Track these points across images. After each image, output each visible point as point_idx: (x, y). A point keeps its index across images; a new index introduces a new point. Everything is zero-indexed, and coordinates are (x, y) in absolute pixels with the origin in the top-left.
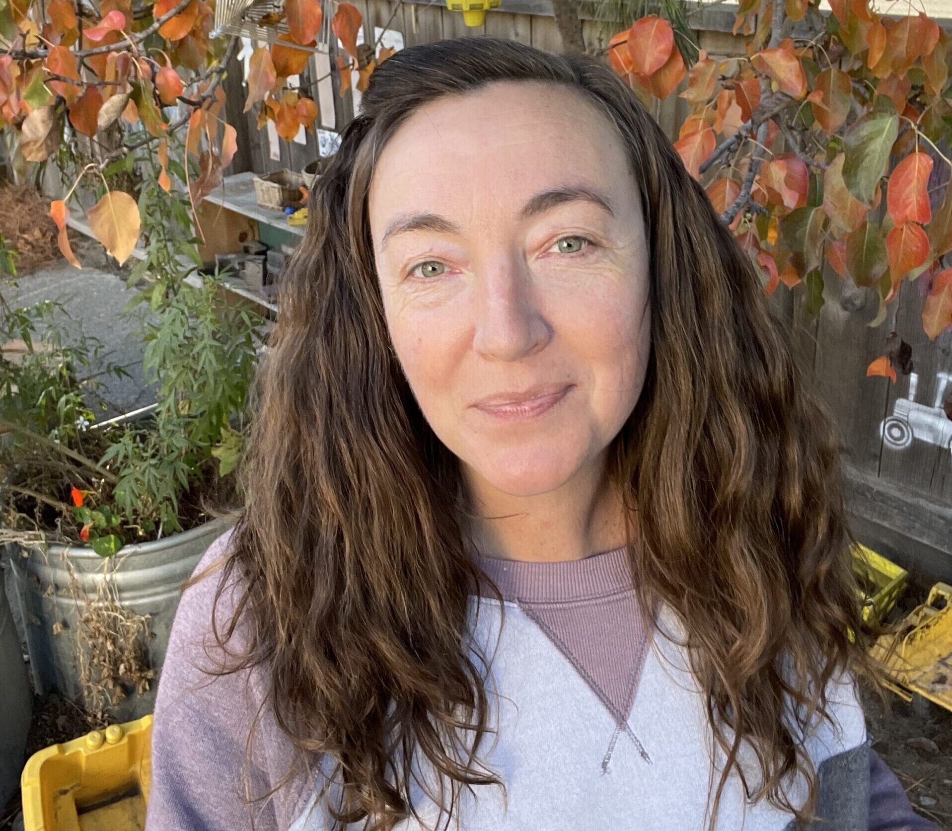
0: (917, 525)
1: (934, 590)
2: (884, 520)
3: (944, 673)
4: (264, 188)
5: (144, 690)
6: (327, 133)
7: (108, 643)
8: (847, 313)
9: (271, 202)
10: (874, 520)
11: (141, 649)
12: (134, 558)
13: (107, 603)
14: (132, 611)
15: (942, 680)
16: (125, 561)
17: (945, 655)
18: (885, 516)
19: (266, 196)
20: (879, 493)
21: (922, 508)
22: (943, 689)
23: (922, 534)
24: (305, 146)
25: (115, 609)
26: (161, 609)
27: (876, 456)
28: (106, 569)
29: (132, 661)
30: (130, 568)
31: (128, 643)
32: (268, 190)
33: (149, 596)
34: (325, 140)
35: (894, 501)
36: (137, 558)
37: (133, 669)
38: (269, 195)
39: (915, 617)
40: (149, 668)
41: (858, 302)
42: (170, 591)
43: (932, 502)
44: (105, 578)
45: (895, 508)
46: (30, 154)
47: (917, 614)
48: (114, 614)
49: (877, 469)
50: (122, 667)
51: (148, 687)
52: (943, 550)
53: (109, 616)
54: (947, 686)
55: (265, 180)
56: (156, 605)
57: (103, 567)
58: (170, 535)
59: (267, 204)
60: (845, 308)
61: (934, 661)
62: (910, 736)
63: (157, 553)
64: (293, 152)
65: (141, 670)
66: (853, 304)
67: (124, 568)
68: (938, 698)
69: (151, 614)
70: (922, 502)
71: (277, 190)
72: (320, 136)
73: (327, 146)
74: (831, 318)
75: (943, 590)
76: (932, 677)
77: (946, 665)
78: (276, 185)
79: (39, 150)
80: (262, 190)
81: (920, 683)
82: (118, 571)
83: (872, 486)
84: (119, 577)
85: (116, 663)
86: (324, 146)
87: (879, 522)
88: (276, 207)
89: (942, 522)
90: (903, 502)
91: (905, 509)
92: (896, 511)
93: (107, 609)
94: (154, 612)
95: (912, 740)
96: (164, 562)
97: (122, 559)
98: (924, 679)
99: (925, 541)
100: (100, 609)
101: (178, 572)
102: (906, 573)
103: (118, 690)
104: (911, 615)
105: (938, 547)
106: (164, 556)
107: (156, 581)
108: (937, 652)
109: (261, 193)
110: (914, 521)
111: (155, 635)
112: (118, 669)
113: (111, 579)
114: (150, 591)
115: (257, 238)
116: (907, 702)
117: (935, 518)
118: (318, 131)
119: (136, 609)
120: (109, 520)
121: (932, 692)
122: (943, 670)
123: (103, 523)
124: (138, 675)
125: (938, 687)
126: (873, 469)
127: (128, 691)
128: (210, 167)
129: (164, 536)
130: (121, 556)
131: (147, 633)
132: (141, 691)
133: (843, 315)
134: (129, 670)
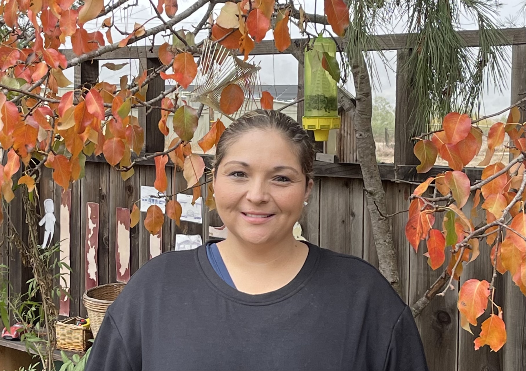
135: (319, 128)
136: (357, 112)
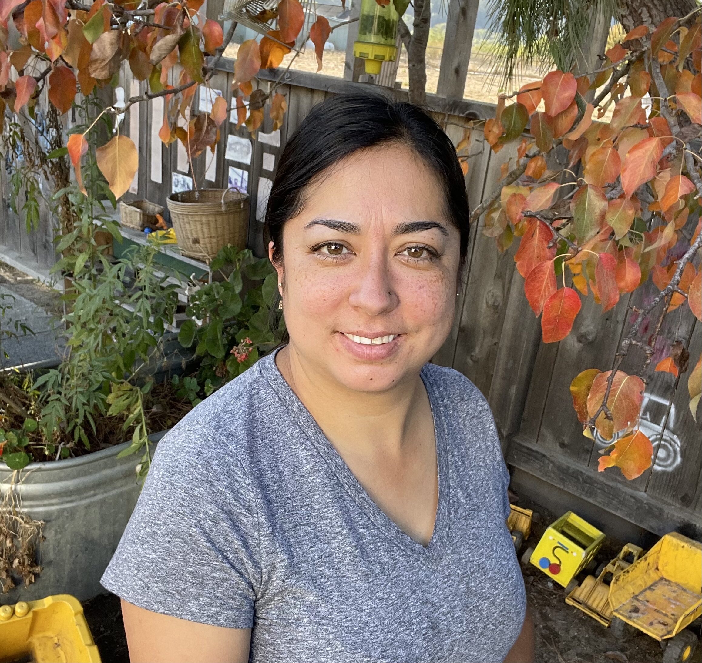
0: (614, 502)
1: (626, 548)
2: (590, 497)
3: (637, 605)
4: (127, 211)
5: (30, 582)
6: (180, 177)
7: (8, 541)
8: (581, 345)
9: (131, 222)
10: (582, 497)
11: (33, 548)
12: (36, 473)
13: (10, 509)
14: (29, 517)
15: (636, 610)
16: (29, 476)
17: (636, 593)
18: (590, 494)
19: (128, 219)
20: (588, 477)
21: (619, 490)
22: (637, 617)
23: (616, 509)
24: (160, 184)
25: (17, 514)
26: (54, 517)
27: (588, 450)
28: (13, 480)
29: (25, 557)
30: (33, 481)
31: (23, 542)
32: (131, 212)
33: (45, 505)
34: (178, 182)
35: (598, 484)
36: (40, 474)
37: (26, 563)
38: (131, 217)
39: (612, 566)
40: (37, 565)
41: (590, 337)
42: (62, 503)
43: (626, 486)
44: (11, 488)
45: (599, 489)
46: (95, 71)
47: (614, 564)
48: (14, 517)
49: (588, 461)
50: (16, 561)
51: (33, 581)
52: (630, 521)
53: (11, 519)
54: (640, 615)
55: (129, 205)
56: (49, 513)
57: (10, 478)
58: (65, 458)
59: (128, 225)
60: (580, 341)
61: (629, 597)
62: (608, 650)
63: (56, 471)
64: (149, 188)
65: (31, 566)
66: (587, 339)
67: (27, 481)
68: (634, 622)
69: (44, 521)
70: (620, 486)
71: (138, 214)
72: (174, 178)
73: (179, 186)
74: (568, 348)
75: (631, 548)
76: (629, 608)
77: (638, 600)
78: (138, 210)
79: (103, 69)
80: (125, 213)
81: (621, 612)
82: (23, 483)
83: (584, 472)
84: (22, 488)
85: (10, 558)
86: (176, 186)
87: (586, 498)
88: (136, 227)
89: (633, 500)
90: (606, 485)
91: (606, 490)
92: (599, 491)
93: (10, 513)
94: (47, 519)
95: (610, 653)
96: (60, 480)
97: (29, 473)
98: (624, 608)
99: (618, 514)
100: (4, 513)
101: (71, 488)
102: (604, 535)
103: (9, 581)
104: (609, 565)
105: (627, 519)
106: (62, 474)
107: (53, 494)
108: (632, 590)
109: (124, 215)
110: (612, 499)
111: (45, 538)
112: (12, 563)
113: (15, 490)
114: (46, 502)
115: (111, 253)
116: (604, 626)
117: (628, 497)
118: (173, 173)
119: (32, 515)
120: (19, 441)
121: (630, 618)
122: (636, 603)
123: (15, 442)
124: (28, 569)
125: (634, 615)
126: (585, 460)
127: (17, 582)
128: (205, 128)
129: (60, 458)
130: (28, 470)
131: (40, 535)
132: (27, 583)
133: (577, 346)
134: (22, 564)
135: (373, 58)
136: (413, 39)
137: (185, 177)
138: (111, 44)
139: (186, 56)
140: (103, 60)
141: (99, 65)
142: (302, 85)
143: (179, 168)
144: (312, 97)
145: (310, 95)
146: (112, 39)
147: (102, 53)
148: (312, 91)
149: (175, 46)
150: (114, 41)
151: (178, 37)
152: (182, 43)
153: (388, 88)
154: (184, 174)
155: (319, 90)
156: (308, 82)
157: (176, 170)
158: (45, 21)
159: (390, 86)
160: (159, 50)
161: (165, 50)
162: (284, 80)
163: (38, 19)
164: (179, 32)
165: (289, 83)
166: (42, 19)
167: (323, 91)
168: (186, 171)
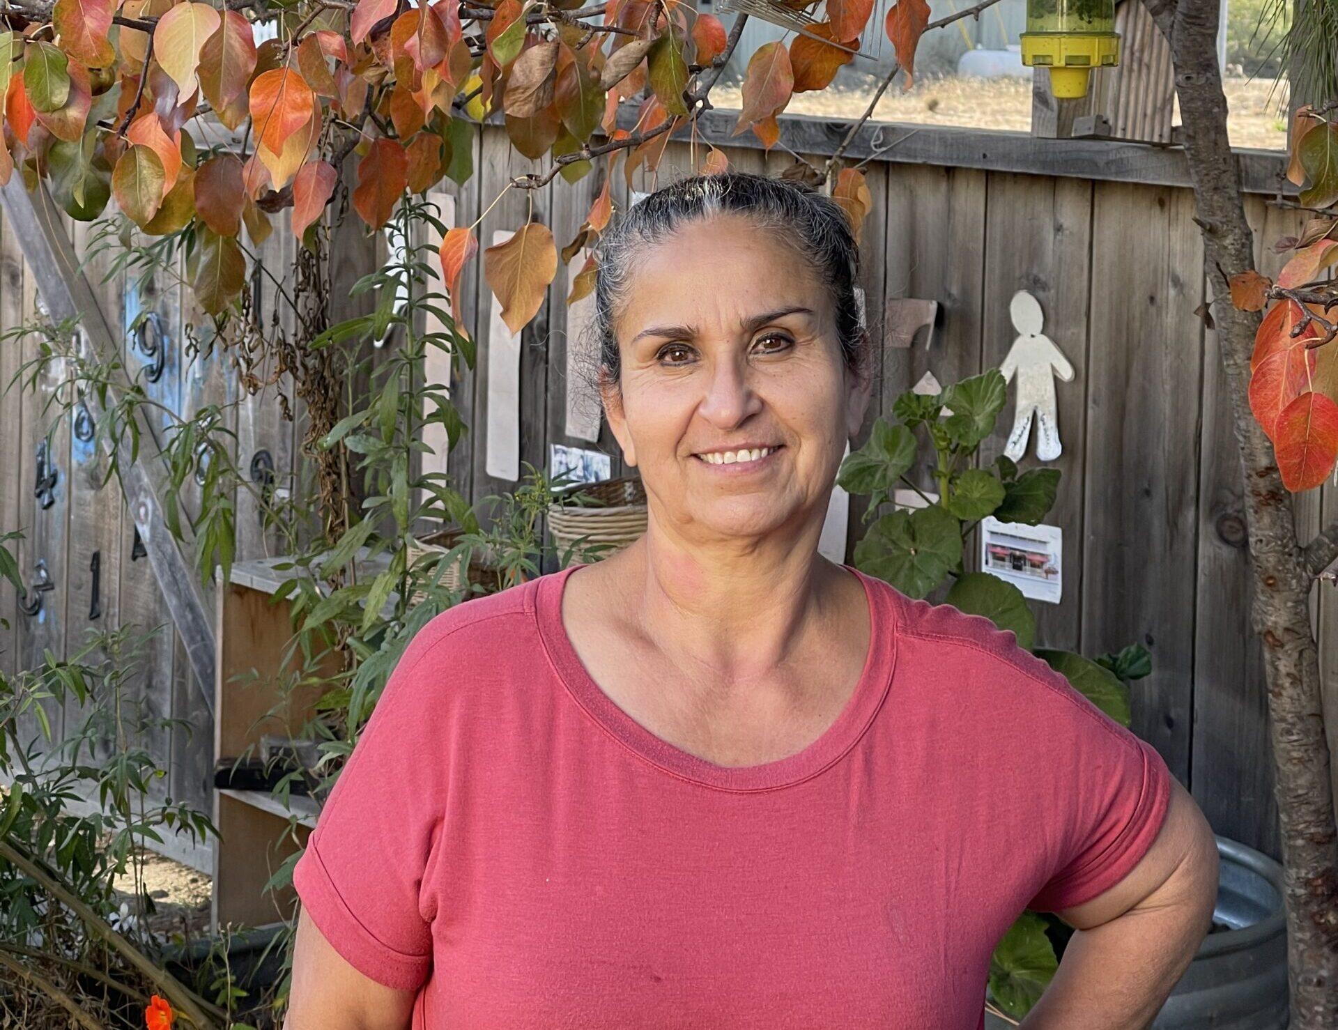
6: (575, 455)
24: (513, 484)
64: (481, 498)
72: (555, 460)
79: (525, 101)
118: (553, 448)
135: (1063, 63)
136: (1180, 17)
137: (589, 453)
138: (543, 64)
139: (659, 73)
140: (527, 89)
141: (519, 96)
142: (919, 161)
143: (571, 430)
144: (951, 190)
145: (943, 186)
146: (543, 56)
147: (527, 77)
148: (950, 172)
149: (642, 59)
150: (546, 59)
151: (648, 44)
152: (653, 53)
153: (1154, 145)
154: (587, 445)
155: (968, 170)
156: (937, 149)
157: (560, 437)
158: (421, 39)
159: (1156, 139)
160: (616, 66)
161: (625, 65)
162: (871, 152)
163: (410, 35)
164: (650, 36)
165: (884, 158)
166: (416, 36)
167: (978, 170)
168: (592, 435)
